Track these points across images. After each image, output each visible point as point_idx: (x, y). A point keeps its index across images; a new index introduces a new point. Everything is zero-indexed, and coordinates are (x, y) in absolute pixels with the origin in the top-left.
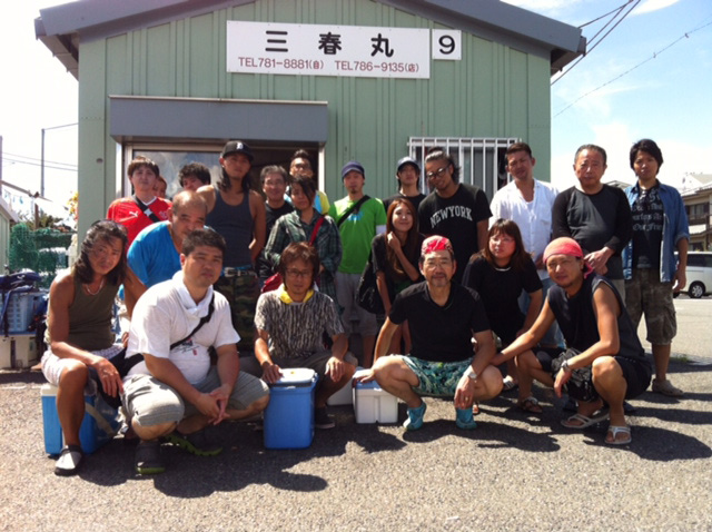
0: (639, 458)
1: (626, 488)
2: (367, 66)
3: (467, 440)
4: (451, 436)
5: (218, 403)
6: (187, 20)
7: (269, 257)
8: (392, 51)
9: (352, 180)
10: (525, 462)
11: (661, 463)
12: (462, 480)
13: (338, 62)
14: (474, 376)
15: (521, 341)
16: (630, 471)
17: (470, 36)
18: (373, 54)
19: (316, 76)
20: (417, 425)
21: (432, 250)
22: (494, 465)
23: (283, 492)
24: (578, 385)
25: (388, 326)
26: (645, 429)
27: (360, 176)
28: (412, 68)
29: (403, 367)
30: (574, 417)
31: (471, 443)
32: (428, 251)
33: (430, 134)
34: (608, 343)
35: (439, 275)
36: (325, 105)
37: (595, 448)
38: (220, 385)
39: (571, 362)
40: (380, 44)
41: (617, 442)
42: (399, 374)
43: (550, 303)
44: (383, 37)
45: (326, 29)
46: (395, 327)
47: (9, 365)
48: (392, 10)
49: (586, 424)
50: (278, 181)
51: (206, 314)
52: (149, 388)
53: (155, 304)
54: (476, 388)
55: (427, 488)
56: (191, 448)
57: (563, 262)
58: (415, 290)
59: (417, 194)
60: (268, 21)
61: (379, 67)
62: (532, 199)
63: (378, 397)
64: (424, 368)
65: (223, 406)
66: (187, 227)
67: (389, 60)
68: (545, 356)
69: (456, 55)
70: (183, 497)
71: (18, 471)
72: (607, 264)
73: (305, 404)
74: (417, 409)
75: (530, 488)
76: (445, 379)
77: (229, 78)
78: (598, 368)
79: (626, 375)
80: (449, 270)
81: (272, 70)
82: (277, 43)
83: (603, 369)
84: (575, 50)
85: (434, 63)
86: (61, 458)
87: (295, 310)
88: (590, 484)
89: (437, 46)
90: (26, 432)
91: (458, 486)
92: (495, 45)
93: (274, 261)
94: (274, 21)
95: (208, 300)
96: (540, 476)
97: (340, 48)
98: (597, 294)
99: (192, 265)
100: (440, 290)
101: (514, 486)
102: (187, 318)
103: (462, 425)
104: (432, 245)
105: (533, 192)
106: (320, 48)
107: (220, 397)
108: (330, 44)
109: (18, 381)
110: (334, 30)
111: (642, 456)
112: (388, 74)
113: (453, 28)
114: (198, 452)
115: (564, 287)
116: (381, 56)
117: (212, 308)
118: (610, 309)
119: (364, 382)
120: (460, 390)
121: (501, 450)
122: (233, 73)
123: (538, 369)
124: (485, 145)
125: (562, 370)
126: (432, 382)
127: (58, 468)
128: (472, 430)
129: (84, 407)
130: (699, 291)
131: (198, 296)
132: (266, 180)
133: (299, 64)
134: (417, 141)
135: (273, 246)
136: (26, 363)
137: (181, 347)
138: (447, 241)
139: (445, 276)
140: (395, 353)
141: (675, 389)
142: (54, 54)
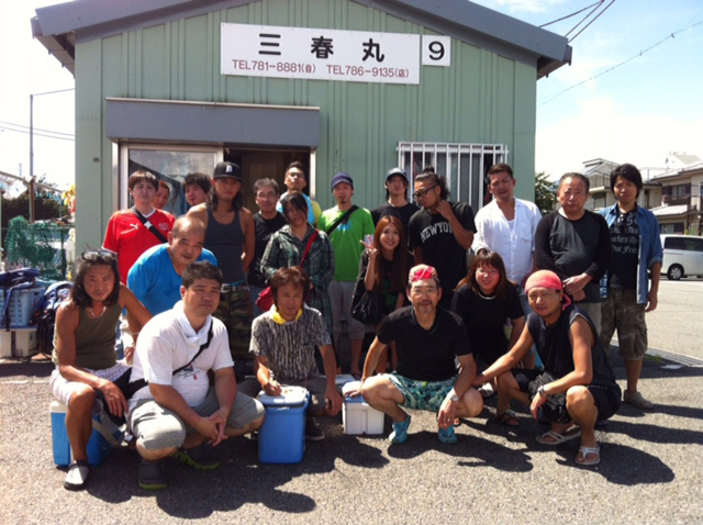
0: (605, 480)
1: (591, 515)
2: (358, 71)
3: (448, 456)
4: (433, 451)
5: (217, 426)
6: (182, 21)
7: (264, 271)
8: (383, 56)
9: (341, 191)
10: (501, 484)
11: (625, 487)
12: (442, 504)
13: (330, 66)
14: (456, 399)
15: (501, 362)
16: (596, 496)
17: (459, 43)
18: (364, 59)
19: (308, 80)
20: (402, 438)
21: (419, 278)
22: (472, 486)
23: (277, 513)
24: (553, 408)
25: (377, 345)
26: (614, 447)
27: (349, 187)
28: (402, 74)
29: (390, 387)
30: (548, 434)
31: (452, 460)
32: (414, 280)
33: (419, 139)
34: (582, 374)
35: (425, 302)
36: (317, 111)
37: (566, 468)
38: (218, 408)
39: (547, 387)
40: (371, 49)
41: (586, 463)
42: (386, 394)
43: (529, 328)
44: (374, 42)
45: (318, 33)
46: (383, 346)
47: (9, 354)
48: (383, 14)
49: (559, 441)
50: (270, 193)
51: (205, 341)
52: (153, 414)
53: (158, 335)
54: (458, 408)
55: (409, 512)
56: (191, 462)
57: (543, 294)
58: (403, 314)
59: (406, 203)
60: (261, 24)
61: (370, 72)
62: (513, 218)
63: (366, 410)
64: (410, 386)
65: (222, 429)
66: (185, 250)
67: (379, 65)
68: (522, 377)
69: (446, 61)
70: (185, 517)
71: (29, 485)
72: (584, 289)
73: (297, 423)
74: (402, 423)
75: (504, 513)
76: (428, 398)
77: (223, 79)
78: (572, 397)
79: (597, 403)
80: (434, 297)
81: (265, 73)
82: (270, 46)
83: (577, 399)
84: (561, 60)
85: (424, 68)
86: (70, 472)
87: (289, 329)
88: (559, 510)
89: (426, 52)
90: (34, 437)
91: (438, 511)
92: (483, 51)
93: (268, 275)
94: (268, 24)
95: (207, 328)
96: (514, 500)
97: (332, 53)
98: (574, 327)
99: (193, 297)
100: (425, 315)
101: (489, 511)
102: (188, 346)
103: (444, 439)
104: (418, 274)
105: (514, 211)
106: (313, 51)
107: (219, 420)
108: (322, 48)
109: (20, 374)
110: (326, 34)
111: (609, 479)
112: (378, 79)
113: (442, 35)
114: (197, 466)
115: (544, 317)
116: (372, 61)
117: (210, 334)
118: (585, 341)
119: (353, 396)
120: (443, 412)
121: (479, 470)
122: (227, 76)
123: (516, 389)
124: (472, 151)
125: (538, 394)
126: (416, 399)
127: (67, 483)
128: (453, 444)
129: (91, 423)
130: (678, 272)
131: (198, 325)
132: (259, 192)
133: (291, 67)
134: (406, 145)
135: (268, 261)
136: (26, 353)
137: (182, 372)
138: (433, 270)
139: (431, 303)
140: (382, 372)
141: (645, 402)
142: (50, 52)
